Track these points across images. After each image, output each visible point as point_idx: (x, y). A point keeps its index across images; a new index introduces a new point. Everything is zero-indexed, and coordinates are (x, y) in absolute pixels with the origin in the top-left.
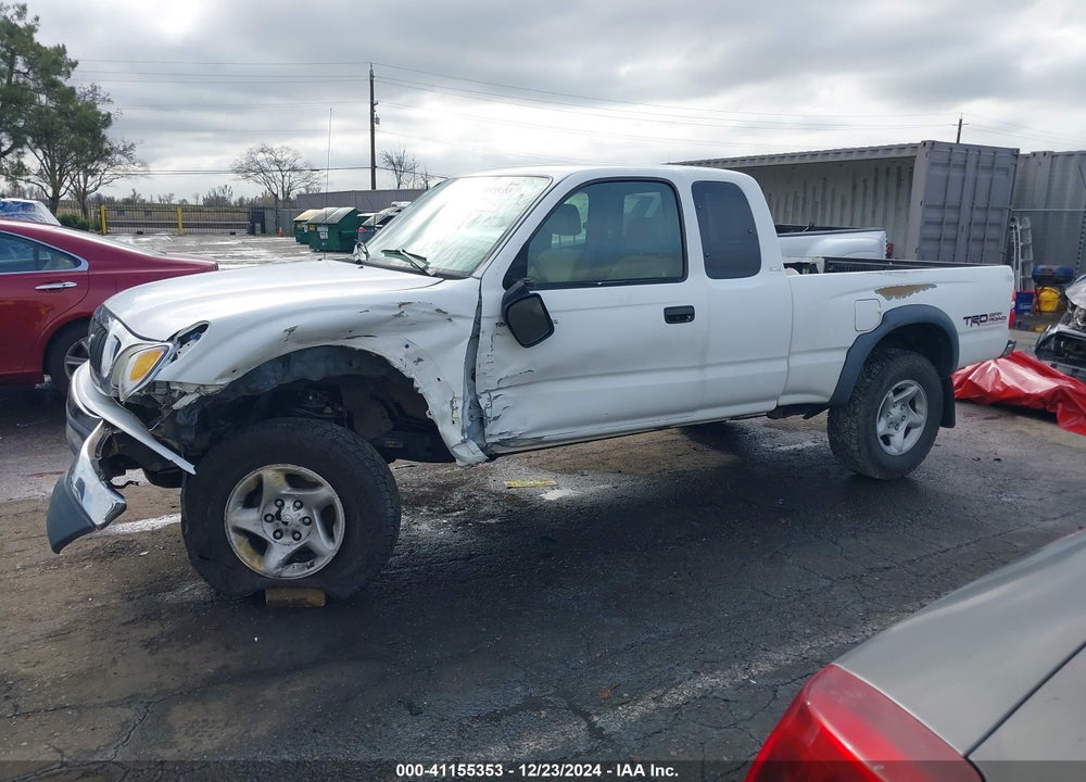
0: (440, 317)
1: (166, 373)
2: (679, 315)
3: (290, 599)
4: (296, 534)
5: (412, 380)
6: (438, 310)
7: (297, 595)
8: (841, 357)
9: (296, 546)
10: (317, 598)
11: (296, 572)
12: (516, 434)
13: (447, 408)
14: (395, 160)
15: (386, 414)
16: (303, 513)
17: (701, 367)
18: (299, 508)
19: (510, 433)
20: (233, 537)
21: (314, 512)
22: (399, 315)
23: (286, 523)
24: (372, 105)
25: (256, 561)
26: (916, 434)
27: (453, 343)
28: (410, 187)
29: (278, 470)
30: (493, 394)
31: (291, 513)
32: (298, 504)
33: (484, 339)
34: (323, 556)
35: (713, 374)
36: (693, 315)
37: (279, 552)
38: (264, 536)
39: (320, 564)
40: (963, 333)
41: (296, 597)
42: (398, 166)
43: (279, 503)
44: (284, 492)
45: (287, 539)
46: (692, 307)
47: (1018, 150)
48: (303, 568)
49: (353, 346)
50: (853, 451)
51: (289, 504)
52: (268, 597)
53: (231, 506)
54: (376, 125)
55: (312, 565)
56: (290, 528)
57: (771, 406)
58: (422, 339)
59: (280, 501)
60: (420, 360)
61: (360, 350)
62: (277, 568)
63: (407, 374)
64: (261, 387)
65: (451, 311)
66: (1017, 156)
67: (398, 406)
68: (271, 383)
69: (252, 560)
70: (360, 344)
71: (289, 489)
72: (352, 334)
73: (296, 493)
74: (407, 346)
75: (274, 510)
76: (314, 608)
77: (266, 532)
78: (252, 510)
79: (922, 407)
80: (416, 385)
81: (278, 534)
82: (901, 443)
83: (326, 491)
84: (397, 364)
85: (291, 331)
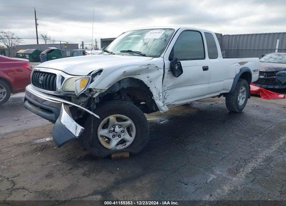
0: (156, 68)
1: (91, 86)
2: (205, 69)
3: (119, 156)
4: (119, 136)
5: (149, 88)
6: (156, 66)
7: (122, 154)
8: (232, 80)
9: (120, 139)
10: (127, 155)
11: (120, 147)
12: (170, 103)
13: (158, 96)
14: (44, 36)
15: (131, 99)
16: (122, 129)
17: (209, 83)
18: (120, 128)
19: (168, 103)
20: (100, 139)
21: (125, 129)
22: (148, 68)
23: (117, 133)
24: (36, 20)
25: (108, 145)
26: (244, 100)
27: (159, 76)
28: (49, 43)
29: (114, 117)
30: (166, 92)
31: (117, 129)
32: (120, 127)
33: (166, 75)
34: (128, 141)
35: (211, 85)
36: (208, 68)
37: (114, 142)
38: (110, 137)
39: (128, 144)
40: (253, 74)
41: (121, 155)
42: (45, 38)
43: (114, 127)
44: (116, 123)
45: (117, 138)
46: (208, 66)
47: (222, 34)
48: (123, 146)
49: (135, 77)
50: (233, 105)
51: (117, 127)
52: (113, 156)
53: (99, 129)
54: (37, 26)
55: (126, 145)
56: (118, 134)
57: (218, 94)
58: (152, 75)
59: (114, 126)
60: (151, 82)
61: (137, 79)
62: (115, 147)
63: (148, 86)
64: (115, 90)
65: (159, 67)
66: (222, 36)
67: (134, 97)
68: (118, 89)
69: (106, 145)
70: (137, 77)
71: (117, 122)
72: (136, 74)
73: (120, 123)
74: (148, 77)
75: (112, 129)
76: (126, 158)
77: (110, 136)
78: (105, 129)
79: (245, 93)
80: (150, 89)
81: (114, 136)
82: (241, 102)
83: (129, 122)
84: (146, 83)
85: (125, 72)
